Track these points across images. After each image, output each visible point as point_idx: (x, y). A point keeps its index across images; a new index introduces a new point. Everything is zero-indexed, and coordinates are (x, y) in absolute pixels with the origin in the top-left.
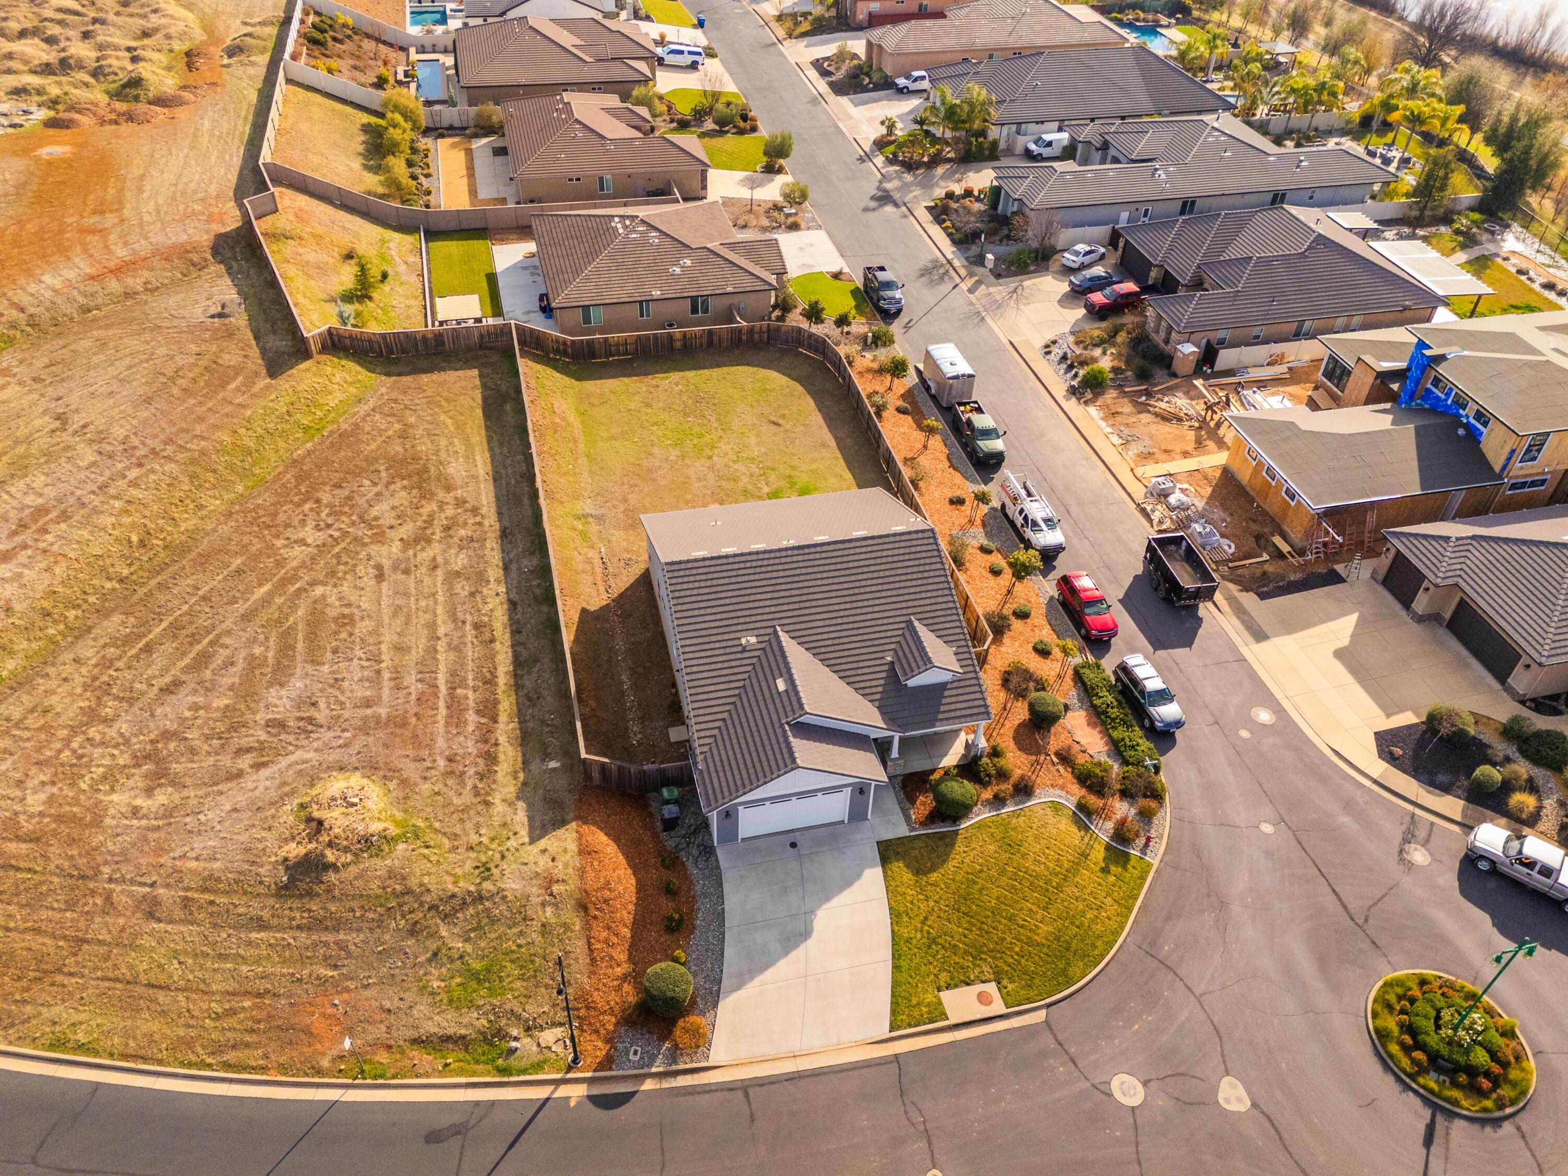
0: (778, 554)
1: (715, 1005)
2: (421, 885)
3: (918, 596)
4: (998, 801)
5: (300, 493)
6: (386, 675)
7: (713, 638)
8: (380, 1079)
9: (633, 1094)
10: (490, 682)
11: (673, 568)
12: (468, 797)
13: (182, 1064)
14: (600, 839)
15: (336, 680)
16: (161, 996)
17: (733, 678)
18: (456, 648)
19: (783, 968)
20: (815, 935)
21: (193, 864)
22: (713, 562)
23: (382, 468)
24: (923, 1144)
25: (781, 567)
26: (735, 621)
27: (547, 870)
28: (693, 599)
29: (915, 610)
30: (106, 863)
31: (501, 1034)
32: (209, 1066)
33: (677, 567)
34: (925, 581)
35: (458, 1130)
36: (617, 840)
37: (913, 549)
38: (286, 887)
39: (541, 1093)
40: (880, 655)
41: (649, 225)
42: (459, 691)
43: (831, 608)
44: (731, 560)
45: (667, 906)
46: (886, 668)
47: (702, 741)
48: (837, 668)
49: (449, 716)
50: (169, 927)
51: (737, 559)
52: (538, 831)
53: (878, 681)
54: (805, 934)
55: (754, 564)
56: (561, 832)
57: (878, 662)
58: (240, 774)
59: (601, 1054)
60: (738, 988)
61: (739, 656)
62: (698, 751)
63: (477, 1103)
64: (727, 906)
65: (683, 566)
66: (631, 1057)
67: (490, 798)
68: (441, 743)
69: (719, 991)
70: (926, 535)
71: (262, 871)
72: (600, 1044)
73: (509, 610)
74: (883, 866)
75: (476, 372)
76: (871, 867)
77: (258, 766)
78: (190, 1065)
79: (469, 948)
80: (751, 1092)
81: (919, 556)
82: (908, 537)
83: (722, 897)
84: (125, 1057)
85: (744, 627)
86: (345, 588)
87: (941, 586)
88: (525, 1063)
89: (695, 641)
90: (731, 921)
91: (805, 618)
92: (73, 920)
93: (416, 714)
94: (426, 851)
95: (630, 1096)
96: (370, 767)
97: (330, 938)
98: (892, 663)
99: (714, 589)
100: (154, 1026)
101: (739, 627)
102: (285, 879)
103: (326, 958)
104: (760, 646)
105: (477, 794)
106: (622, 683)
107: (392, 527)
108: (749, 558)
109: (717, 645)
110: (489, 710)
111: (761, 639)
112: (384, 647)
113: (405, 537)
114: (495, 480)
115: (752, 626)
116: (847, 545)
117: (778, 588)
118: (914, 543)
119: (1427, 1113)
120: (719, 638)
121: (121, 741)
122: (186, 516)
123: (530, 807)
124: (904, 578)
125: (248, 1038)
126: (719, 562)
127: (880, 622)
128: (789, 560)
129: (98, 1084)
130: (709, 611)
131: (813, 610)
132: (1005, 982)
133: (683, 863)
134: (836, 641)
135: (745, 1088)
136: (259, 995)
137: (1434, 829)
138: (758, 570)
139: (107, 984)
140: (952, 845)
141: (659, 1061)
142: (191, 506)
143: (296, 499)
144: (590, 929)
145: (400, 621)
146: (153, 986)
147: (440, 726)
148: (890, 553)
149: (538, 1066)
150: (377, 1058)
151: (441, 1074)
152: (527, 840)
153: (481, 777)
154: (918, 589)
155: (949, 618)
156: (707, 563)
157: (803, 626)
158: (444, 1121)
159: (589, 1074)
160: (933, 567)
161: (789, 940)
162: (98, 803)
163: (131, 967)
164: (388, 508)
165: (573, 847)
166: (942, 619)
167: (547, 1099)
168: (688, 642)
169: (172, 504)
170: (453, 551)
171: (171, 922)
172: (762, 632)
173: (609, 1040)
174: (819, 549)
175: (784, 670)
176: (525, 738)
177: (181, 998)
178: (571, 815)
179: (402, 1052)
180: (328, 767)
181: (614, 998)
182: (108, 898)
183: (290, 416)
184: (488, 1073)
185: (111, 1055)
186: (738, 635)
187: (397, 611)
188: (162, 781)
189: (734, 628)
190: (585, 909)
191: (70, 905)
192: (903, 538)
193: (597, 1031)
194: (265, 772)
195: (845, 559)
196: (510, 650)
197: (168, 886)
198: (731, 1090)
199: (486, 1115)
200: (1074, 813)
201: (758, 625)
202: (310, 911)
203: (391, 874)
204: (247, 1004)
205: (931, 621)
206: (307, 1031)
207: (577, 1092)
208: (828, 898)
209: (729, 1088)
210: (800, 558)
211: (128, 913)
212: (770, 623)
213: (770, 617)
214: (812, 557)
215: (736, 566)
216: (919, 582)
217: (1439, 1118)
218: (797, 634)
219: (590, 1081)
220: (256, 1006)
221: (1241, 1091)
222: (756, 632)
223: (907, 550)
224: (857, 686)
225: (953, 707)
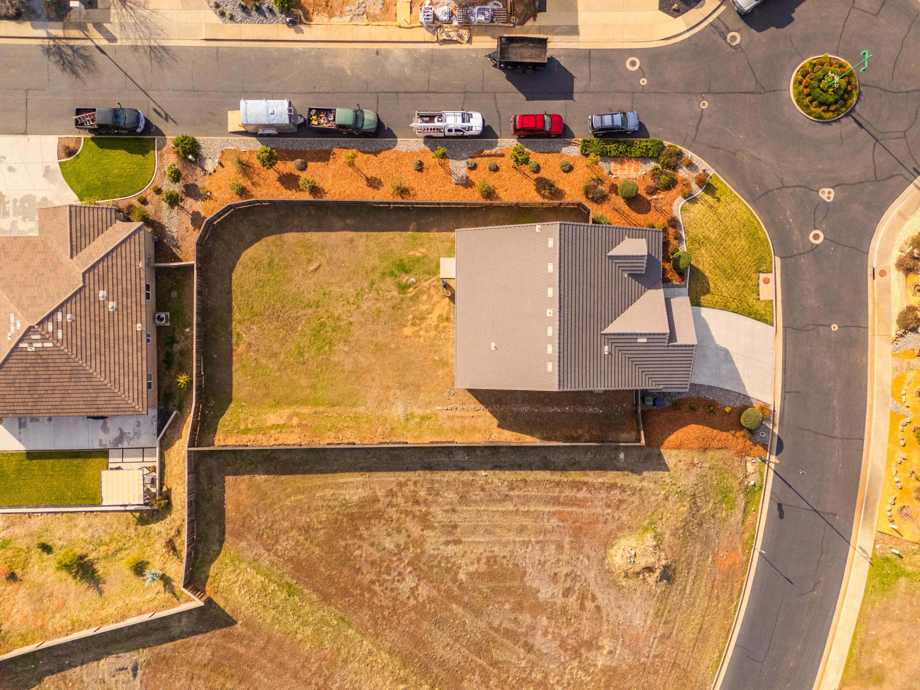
0: (562, 322)
1: (749, 398)
2: (682, 521)
3: (596, 247)
4: (678, 238)
5: (362, 595)
6: (541, 538)
7: (603, 369)
8: (753, 537)
9: (778, 437)
10: (558, 484)
11: (562, 385)
12: (636, 499)
13: (734, 614)
14: (673, 438)
15: (540, 563)
16: (705, 626)
17: (623, 363)
18: (527, 500)
19: (740, 365)
20: (727, 347)
21: (648, 622)
22: (562, 362)
23: (343, 543)
24: (821, 328)
25: (570, 322)
26: (595, 355)
27: (686, 465)
28: (580, 376)
29: (604, 251)
30: (639, 660)
31: (747, 487)
32: (738, 603)
33: (562, 383)
34: (589, 240)
35: (780, 505)
36: (673, 431)
37: (570, 240)
38: (668, 580)
39: (771, 474)
40: (624, 279)
41: (47, 318)
42: (561, 500)
43: (596, 299)
44: (562, 350)
45: (701, 411)
46: (630, 278)
47: (650, 385)
48: (627, 305)
49: (578, 506)
50: (676, 628)
51: (562, 347)
52: (662, 466)
53: (636, 285)
54: (727, 352)
55: (566, 338)
56: (666, 457)
57: (627, 282)
58: (598, 608)
59: (761, 448)
60: (744, 386)
61: (613, 357)
62: (654, 387)
63: (771, 499)
64: (706, 383)
65: (562, 379)
66: (764, 436)
67: (638, 488)
68: (599, 510)
69: (744, 395)
70: (563, 229)
71: (659, 591)
72: (756, 448)
73: (500, 470)
74: (701, 306)
75: (229, 479)
76: (700, 312)
77: (594, 598)
78: (735, 611)
79: (712, 500)
80: (787, 390)
81: (574, 238)
82: (562, 241)
83: (701, 385)
84: (727, 638)
85: (599, 351)
86: (463, 562)
87: (593, 231)
88: (759, 479)
89: (603, 380)
90: (713, 383)
91: (599, 315)
92: (663, 670)
93: (574, 523)
94: (664, 519)
95: (779, 439)
96: (607, 544)
97: (696, 560)
98: (629, 275)
99: (577, 364)
100: (717, 627)
101: (599, 354)
102: (665, 581)
103: (704, 561)
104: (610, 344)
105: (634, 494)
106: (555, 412)
107: (409, 536)
108: (562, 340)
109: (606, 368)
110: (577, 486)
111: (606, 343)
112: (518, 539)
113: (420, 528)
114: (370, 471)
115: (599, 346)
116: (562, 279)
117: (581, 327)
118: (566, 238)
119: (850, 119)
120: (603, 366)
121: (561, 667)
122: (379, 660)
123: (648, 469)
124: (585, 251)
125: (729, 590)
126: (562, 358)
127: (607, 274)
128: (566, 316)
129: (736, 645)
130: (588, 369)
131: (596, 309)
132: (761, 269)
133: (679, 400)
134: (613, 301)
135: (785, 392)
136: (712, 587)
137: (722, 19)
138: (569, 336)
139: (695, 649)
140: (698, 270)
141: (767, 425)
142: (371, 658)
143: (367, 595)
144: (713, 447)
145: (498, 531)
146: (700, 630)
147: (585, 511)
148: (570, 255)
149: (761, 474)
150: (746, 538)
151: (757, 513)
152: (667, 473)
153: (624, 491)
154: (593, 246)
155: (611, 233)
156: (562, 364)
157: (603, 318)
158: (776, 512)
159: (768, 454)
160: (582, 232)
161: (727, 360)
162: (602, 670)
163: (690, 641)
164: (388, 539)
165: (675, 452)
166: (611, 237)
167: (774, 471)
168: (603, 383)
169: (371, 671)
170: (440, 499)
171: (673, 628)
172: (603, 341)
173: (755, 444)
174: (562, 297)
175: (634, 337)
176: (601, 467)
177: (707, 619)
178: (656, 451)
179: (746, 528)
180: (602, 565)
181: (740, 441)
182: (656, 656)
183: (278, 606)
184: (760, 494)
185: (726, 642)
186: (603, 356)
187: (488, 531)
188: (594, 643)
189: (599, 357)
190: (706, 449)
191: (656, 672)
192: (563, 243)
193: (751, 449)
194: (599, 595)
195: (570, 282)
196: (535, 472)
197: (656, 632)
198: (785, 398)
199: (776, 495)
200: (688, 201)
201: (599, 343)
202: (682, 569)
203: (673, 535)
204: (716, 591)
205: (610, 245)
206: (730, 566)
207: (773, 458)
208: (712, 337)
209: (783, 398)
210: (566, 310)
211: (665, 646)
212: (599, 336)
213: (595, 335)
214: (566, 302)
215: (565, 348)
216: (589, 243)
217: (854, 115)
218: (607, 322)
219: (770, 454)
220: (717, 588)
221: (826, 190)
222: (603, 345)
223: (570, 244)
224: (636, 297)
225: (653, 249)
